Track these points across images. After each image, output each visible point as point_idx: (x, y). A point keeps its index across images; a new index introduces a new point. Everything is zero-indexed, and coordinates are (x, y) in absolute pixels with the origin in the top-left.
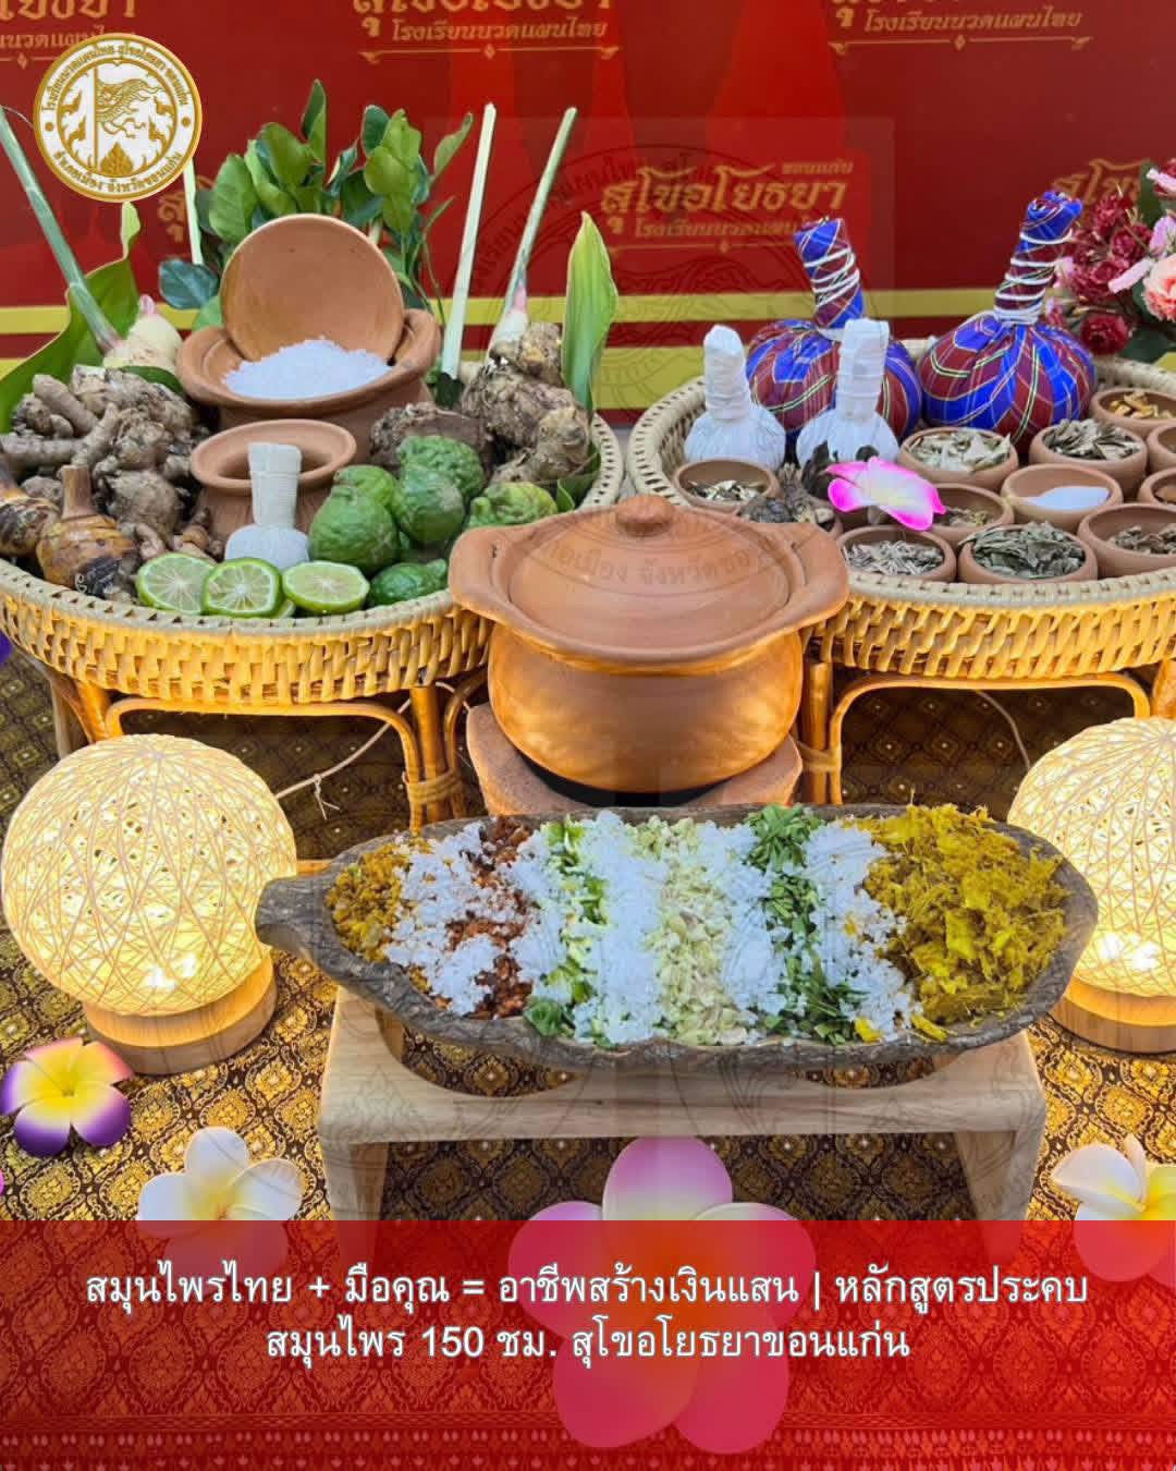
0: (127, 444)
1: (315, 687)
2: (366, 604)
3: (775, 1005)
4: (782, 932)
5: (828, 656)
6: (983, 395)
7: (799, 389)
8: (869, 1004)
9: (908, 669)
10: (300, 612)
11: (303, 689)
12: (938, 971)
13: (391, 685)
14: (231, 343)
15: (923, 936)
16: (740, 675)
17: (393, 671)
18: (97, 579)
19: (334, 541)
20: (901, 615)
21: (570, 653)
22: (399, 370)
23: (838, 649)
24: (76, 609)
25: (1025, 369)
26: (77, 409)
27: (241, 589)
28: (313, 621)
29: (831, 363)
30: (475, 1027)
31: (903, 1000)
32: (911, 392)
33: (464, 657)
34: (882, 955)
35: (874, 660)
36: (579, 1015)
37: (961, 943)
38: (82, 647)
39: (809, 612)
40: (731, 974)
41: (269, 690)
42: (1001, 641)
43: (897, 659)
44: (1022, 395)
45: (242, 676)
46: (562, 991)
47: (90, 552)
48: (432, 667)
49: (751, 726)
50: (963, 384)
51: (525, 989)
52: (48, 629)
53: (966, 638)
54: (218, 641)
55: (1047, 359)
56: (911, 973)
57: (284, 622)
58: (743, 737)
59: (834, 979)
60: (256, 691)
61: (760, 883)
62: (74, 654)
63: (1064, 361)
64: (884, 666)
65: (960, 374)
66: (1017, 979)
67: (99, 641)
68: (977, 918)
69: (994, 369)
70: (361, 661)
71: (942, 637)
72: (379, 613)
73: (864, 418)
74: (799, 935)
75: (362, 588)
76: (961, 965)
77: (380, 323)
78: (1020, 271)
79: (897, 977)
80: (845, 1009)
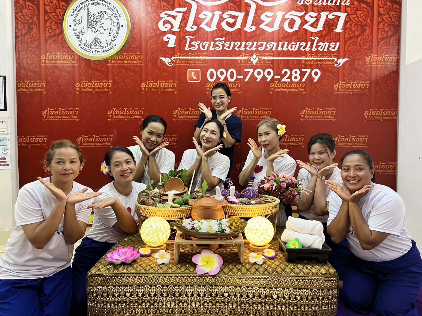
0: (156, 195)
1: (174, 216)
2: (180, 207)
3: (218, 230)
4: (219, 225)
5: (227, 214)
6: (246, 195)
7: (226, 194)
8: (226, 230)
9: (235, 215)
10: (173, 207)
11: (172, 216)
12: (233, 227)
13: (181, 217)
14: (165, 191)
15: (232, 225)
16: (217, 210)
17: (182, 215)
18: (152, 205)
19: (177, 202)
20: (234, 208)
21: (200, 206)
22: (184, 191)
23: (228, 213)
24: (150, 207)
25: (251, 193)
27: (167, 206)
28: (174, 208)
29: (229, 192)
30: (190, 230)
31: (230, 230)
32: (239, 195)
33: (189, 214)
34: (228, 227)
35: (232, 214)
36: (200, 231)
37: (235, 225)
38: (150, 212)
39: (223, 204)
40: (214, 228)
41: (169, 216)
42: (244, 211)
43: (234, 213)
44: (250, 196)
45: (166, 215)
46: (198, 229)
47: (152, 203)
48: (186, 215)
49: (217, 215)
50: (244, 195)
51: (195, 228)
52: (146, 211)
53: (241, 211)
54: (165, 210)
55: (253, 192)
56: (230, 228)
57: (172, 208)
58: (217, 216)
59: (223, 228)
60: (167, 216)
61: (218, 223)
62: (149, 213)
64: (233, 215)
65: (244, 193)
66: (240, 228)
67: (152, 211)
68: (236, 223)
69: (247, 193)
70: (179, 213)
71: (238, 211)
72: (181, 208)
73: (233, 196)
74: (220, 226)
75: (180, 206)
76: (235, 227)
77: (181, 189)
79: (229, 229)
80: (224, 231)
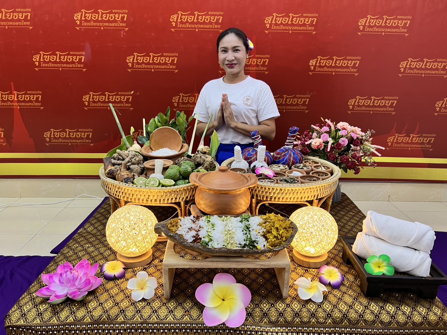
0: (133, 160)
1: (164, 200)
2: (174, 185)
3: (243, 243)
4: (245, 232)
5: (255, 197)
6: (283, 160)
7: (251, 158)
8: (259, 243)
9: (269, 199)
10: (163, 186)
11: (162, 200)
12: (271, 237)
13: (177, 201)
14: (151, 148)
15: (269, 232)
16: (239, 195)
17: (178, 198)
18: (126, 181)
19: (169, 175)
20: (267, 189)
21: (210, 190)
22: (181, 152)
23: (257, 196)
24: (123, 185)
25: (290, 155)
26: (124, 156)
27: (152, 182)
28: (164, 188)
29: (256, 154)
30: (192, 244)
31: (265, 243)
32: (271, 159)
33: (191, 196)
34: (262, 236)
35: (263, 198)
36: (210, 244)
37: (274, 232)
38: (123, 193)
39: (250, 185)
40: (236, 238)
41: (156, 200)
42: (284, 194)
43: (267, 198)
44: (290, 160)
45: (151, 198)
46: (207, 240)
47: (126, 176)
48: (185, 198)
49: (241, 204)
50: (280, 158)
51: (201, 239)
52: (117, 189)
53: (278, 193)
54: (148, 191)
55: (294, 153)
56: (267, 239)
57: (160, 187)
58: (240, 206)
59: (253, 239)
60: (153, 200)
61: (242, 225)
62: (121, 194)
63: (297, 154)
64: (265, 199)
65: (279, 156)
66: (284, 239)
67: (126, 191)
68: (277, 229)
69: (285, 155)
70: (173, 195)
71: (274, 193)
72: (176, 187)
73: (262, 162)
74: (248, 232)
75: (174, 183)
76: (275, 237)
77: (178, 146)
78: (289, 139)
79: (264, 239)
80: (255, 244)
